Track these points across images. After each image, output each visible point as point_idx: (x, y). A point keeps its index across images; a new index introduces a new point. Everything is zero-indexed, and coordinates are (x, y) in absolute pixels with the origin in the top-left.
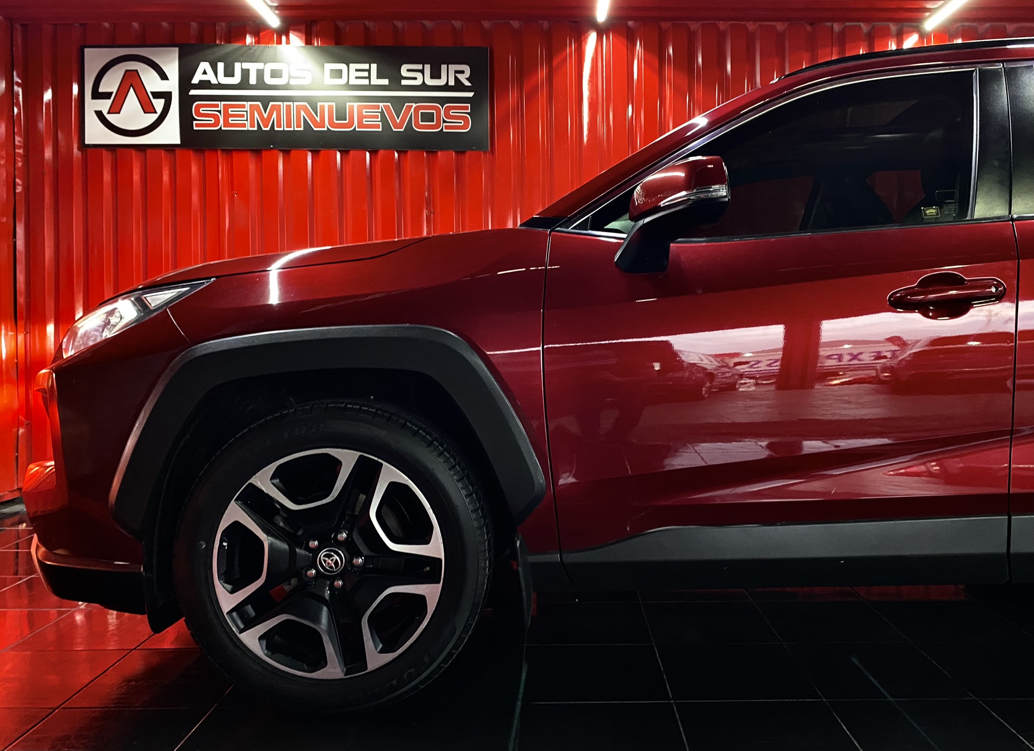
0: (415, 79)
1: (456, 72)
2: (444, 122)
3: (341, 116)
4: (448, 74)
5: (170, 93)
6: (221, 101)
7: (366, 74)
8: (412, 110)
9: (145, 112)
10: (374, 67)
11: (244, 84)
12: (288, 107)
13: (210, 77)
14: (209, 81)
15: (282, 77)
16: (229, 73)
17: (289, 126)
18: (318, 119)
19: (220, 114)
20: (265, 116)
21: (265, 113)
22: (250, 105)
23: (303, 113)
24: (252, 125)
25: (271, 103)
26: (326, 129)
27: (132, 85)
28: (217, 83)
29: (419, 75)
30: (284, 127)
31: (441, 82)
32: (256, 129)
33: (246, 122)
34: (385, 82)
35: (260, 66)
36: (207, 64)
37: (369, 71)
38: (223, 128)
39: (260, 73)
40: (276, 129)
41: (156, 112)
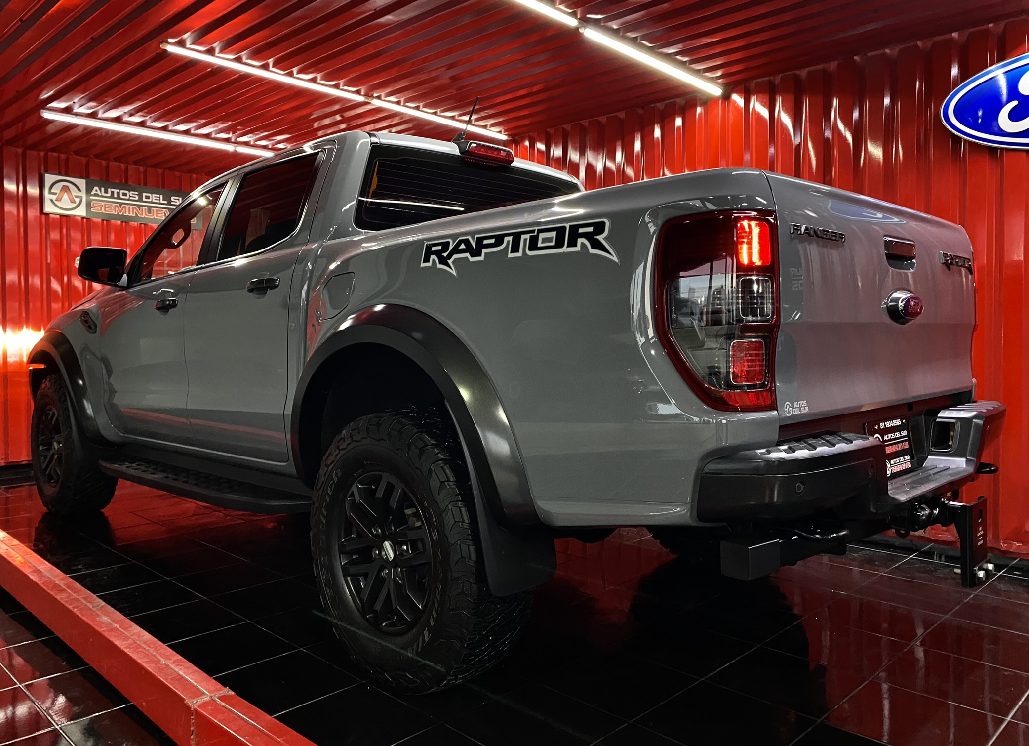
0: (176, 202)
3: (150, 212)
5: (82, 197)
7: (158, 199)
9: (72, 202)
10: (161, 196)
11: (112, 196)
12: (129, 208)
13: (99, 192)
14: (98, 194)
15: (126, 196)
16: (106, 192)
17: (129, 213)
18: (141, 213)
20: (120, 209)
23: (135, 210)
24: (115, 212)
25: (123, 205)
26: (143, 216)
27: (66, 191)
29: (177, 201)
30: (127, 214)
34: (166, 202)
35: (118, 191)
37: (160, 197)
39: (118, 193)
41: (76, 203)
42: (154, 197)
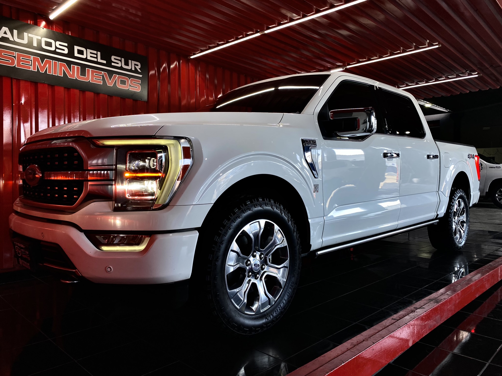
1: (135, 65)
2: (130, 86)
4: (132, 64)
6: (16, 52)
8: (117, 78)
19: (16, 59)
21: (42, 64)
22: (33, 57)
24: (34, 69)
28: (13, 40)
31: (129, 68)
32: (36, 71)
33: (31, 66)
36: (7, 28)
38: (16, 67)
40: (48, 73)
42: (88, 54)
